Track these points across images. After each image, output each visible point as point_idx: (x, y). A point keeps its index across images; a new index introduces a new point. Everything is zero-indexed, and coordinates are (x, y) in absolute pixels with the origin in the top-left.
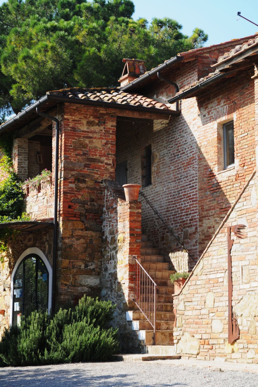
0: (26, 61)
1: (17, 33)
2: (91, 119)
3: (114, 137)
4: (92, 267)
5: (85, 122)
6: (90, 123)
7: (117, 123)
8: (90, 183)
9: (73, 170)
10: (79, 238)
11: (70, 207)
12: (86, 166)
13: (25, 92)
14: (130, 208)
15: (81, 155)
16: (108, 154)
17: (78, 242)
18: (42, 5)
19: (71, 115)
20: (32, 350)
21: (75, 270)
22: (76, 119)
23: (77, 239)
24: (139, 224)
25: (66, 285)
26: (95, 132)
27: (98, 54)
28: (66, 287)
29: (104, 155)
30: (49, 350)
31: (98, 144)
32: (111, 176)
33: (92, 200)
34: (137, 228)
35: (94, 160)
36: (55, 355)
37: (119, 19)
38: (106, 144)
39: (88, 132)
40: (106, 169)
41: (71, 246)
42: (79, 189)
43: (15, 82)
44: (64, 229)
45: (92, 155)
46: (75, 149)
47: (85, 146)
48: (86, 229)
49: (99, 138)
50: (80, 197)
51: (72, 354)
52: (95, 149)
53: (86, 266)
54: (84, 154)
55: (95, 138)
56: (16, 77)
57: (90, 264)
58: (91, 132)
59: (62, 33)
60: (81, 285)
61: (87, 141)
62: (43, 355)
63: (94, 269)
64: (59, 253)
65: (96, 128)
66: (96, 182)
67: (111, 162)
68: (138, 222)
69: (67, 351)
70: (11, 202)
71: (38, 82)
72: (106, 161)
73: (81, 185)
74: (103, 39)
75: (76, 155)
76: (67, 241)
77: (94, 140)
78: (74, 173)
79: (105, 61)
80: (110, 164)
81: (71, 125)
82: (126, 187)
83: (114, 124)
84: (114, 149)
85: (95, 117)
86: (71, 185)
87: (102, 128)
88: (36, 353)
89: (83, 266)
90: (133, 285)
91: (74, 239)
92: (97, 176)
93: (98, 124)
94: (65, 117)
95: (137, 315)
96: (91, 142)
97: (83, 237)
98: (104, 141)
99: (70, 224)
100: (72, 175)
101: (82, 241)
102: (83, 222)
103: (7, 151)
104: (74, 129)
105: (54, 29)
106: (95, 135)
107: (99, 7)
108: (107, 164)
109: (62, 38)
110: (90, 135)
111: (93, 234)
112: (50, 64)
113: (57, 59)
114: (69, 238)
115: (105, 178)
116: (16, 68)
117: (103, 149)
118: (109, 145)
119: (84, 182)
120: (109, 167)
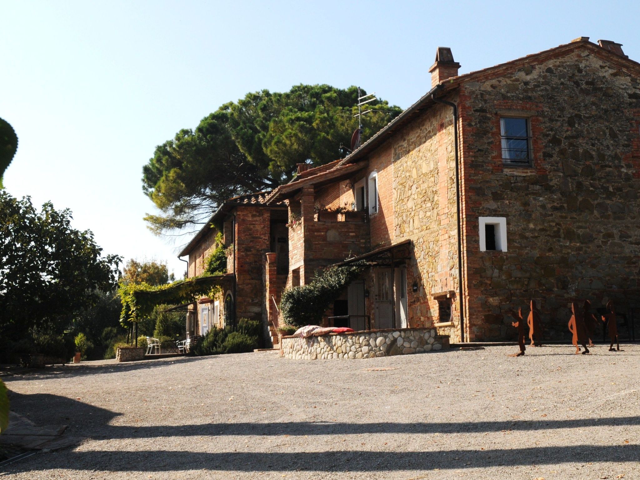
0: (277, 145)
1: (275, 121)
2: (254, 213)
3: (269, 223)
4: (256, 301)
5: (250, 215)
6: (253, 216)
7: (271, 215)
8: (254, 251)
9: (243, 244)
10: (248, 284)
11: (242, 266)
12: (251, 241)
13: (279, 166)
14: (269, 267)
15: (248, 235)
16: (265, 234)
17: (247, 287)
18: (296, 97)
19: (241, 212)
20: (207, 347)
21: (246, 304)
22: (245, 214)
23: (246, 285)
24: (274, 276)
25: (240, 312)
26: (257, 221)
27: (327, 137)
28: (241, 313)
29: (263, 234)
30: (216, 347)
31: (259, 228)
32: (267, 247)
33: (255, 262)
34: (273, 278)
35: (256, 238)
36: (219, 350)
37: (345, 108)
38: (264, 227)
39: (252, 221)
40: (264, 242)
41: (243, 289)
42: (247, 256)
43: (271, 160)
44: (238, 280)
45: (255, 235)
46: (244, 232)
47: (251, 230)
48: (252, 279)
49: (259, 224)
50: (248, 260)
51: (228, 349)
52: (257, 231)
53: (253, 301)
54: (250, 235)
55: (257, 224)
56: (272, 156)
57: (255, 299)
58: (254, 221)
59: (302, 122)
60: (250, 312)
61: (252, 227)
62: (213, 349)
63: (257, 303)
64: (236, 293)
65: (258, 218)
66: (258, 251)
67: (267, 238)
68: (274, 275)
69: (225, 347)
70: (218, 262)
71: (288, 159)
72: (264, 238)
73: (248, 253)
74: (332, 126)
75: (245, 235)
76: (240, 286)
77: (256, 226)
78: (244, 246)
79: (333, 142)
80: (266, 240)
81: (242, 218)
82: (268, 254)
83: (269, 215)
84: (269, 230)
85: (257, 212)
86: (242, 253)
87: (261, 218)
88: (210, 349)
89: (250, 301)
90: (271, 311)
91: (245, 285)
92: (258, 247)
93: (259, 216)
94: (238, 213)
95: (272, 328)
96: (254, 227)
97: (249, 284)
98: (262, 226)
99: (242, 276)
100: (243, 247)
101: (250, 286)
102: (250, 275)
103: (220, 230)
104: (243, 220)
105: (298, 119)
106: (257, 223)
107: (336, 96)
108: (264, 239)
109: (302, 127)
110: (254, 223)
111: (256, 281)
112: (295, 146)
113: (301, 142)
114: (241, 285)
115: (263, 247)
116: (271, 151)
117: (262, 230)
118: (266, 228)
119: (250, 251)
120: (266, 241)
